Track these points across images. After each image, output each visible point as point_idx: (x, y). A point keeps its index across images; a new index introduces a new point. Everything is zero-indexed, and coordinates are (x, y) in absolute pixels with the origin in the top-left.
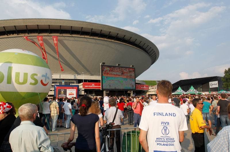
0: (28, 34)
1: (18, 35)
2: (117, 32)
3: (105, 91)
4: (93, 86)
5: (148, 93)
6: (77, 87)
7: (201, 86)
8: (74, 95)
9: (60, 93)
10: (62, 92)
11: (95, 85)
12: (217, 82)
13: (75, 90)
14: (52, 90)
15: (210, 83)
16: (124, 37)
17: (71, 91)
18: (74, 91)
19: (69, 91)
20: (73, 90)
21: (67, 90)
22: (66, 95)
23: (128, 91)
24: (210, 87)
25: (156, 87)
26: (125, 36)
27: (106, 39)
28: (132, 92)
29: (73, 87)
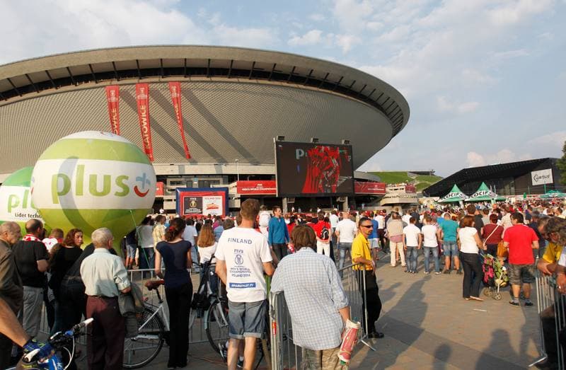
0: (118, 80)
1: (97, 83)
2: (310, 67)
3: (285, 199)
4: (260, 188)
5: (383, 202)
6: (224, 192)
7: (513, 182)
8: (217, 208)
9: (188, 205)
10: (193, 203)
11: (264, 186)
12: (549, 172)
13: (221, 197)
14: (171, 200)
15: (533, 173)
16: (326, 77)
17: (212, 201)
18: (218, 201)
19: (207, 201)
20: (217, 198)
21: (204, 197)
22: (201, 210)
23: (338, 197)
24: (533, 184)
25: (404, 187)
26: (328, 74)
27: (285, 84)
28: (347, 198)
29: (215, 192)
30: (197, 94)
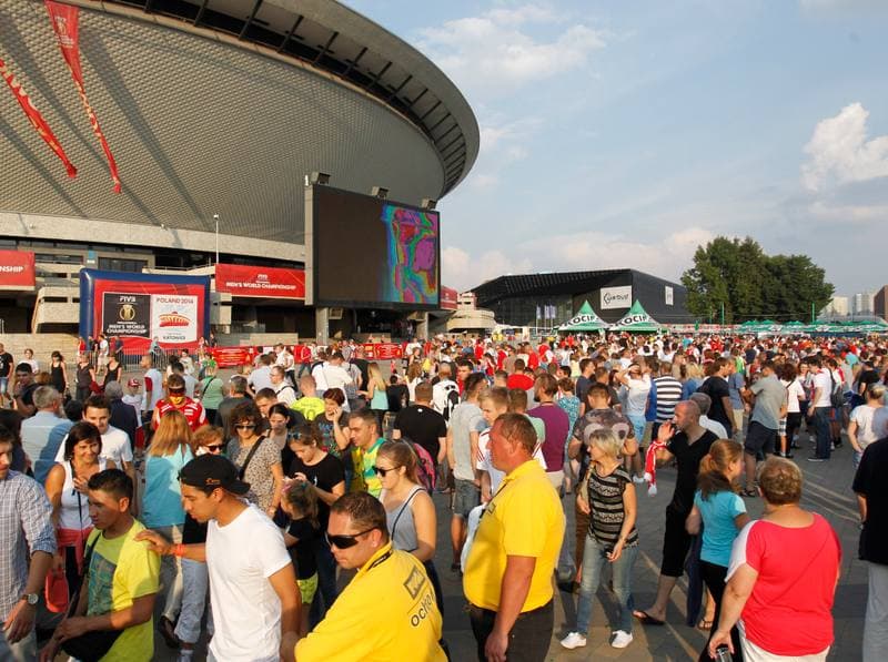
3: (325, 310)
4: (262, 285)
5: (451, 325)
6: (202, 287)
7: (570, 302)
8: (186, 324)
9: (113, 314)
10: (127, 308)
11: (272, 280)
13: (195, 298)
14: (64, 300)
17: (175, 307)
18: (188, 307)
19: (161, 306)
20: (184, 301)
21: (154, 297)
22: (147, 326)
23: (412, 312)
24: (602, 308)
25: (472, 300)
27: (309, 67)
28: (426, 315)
29: (180, 287)
30: (114, 48)
